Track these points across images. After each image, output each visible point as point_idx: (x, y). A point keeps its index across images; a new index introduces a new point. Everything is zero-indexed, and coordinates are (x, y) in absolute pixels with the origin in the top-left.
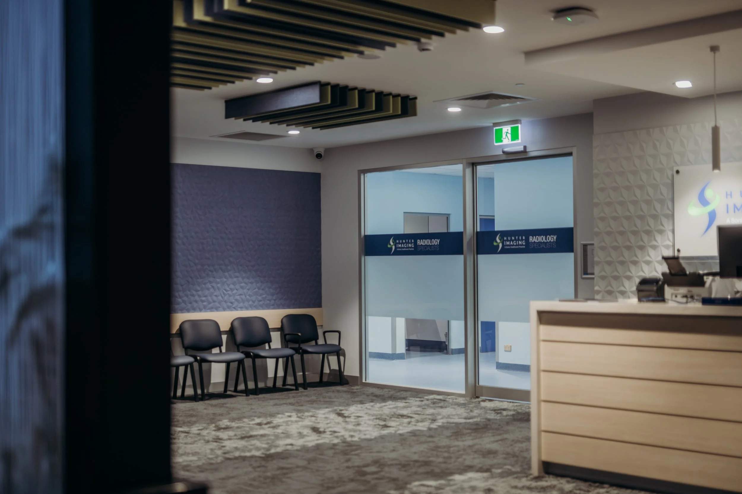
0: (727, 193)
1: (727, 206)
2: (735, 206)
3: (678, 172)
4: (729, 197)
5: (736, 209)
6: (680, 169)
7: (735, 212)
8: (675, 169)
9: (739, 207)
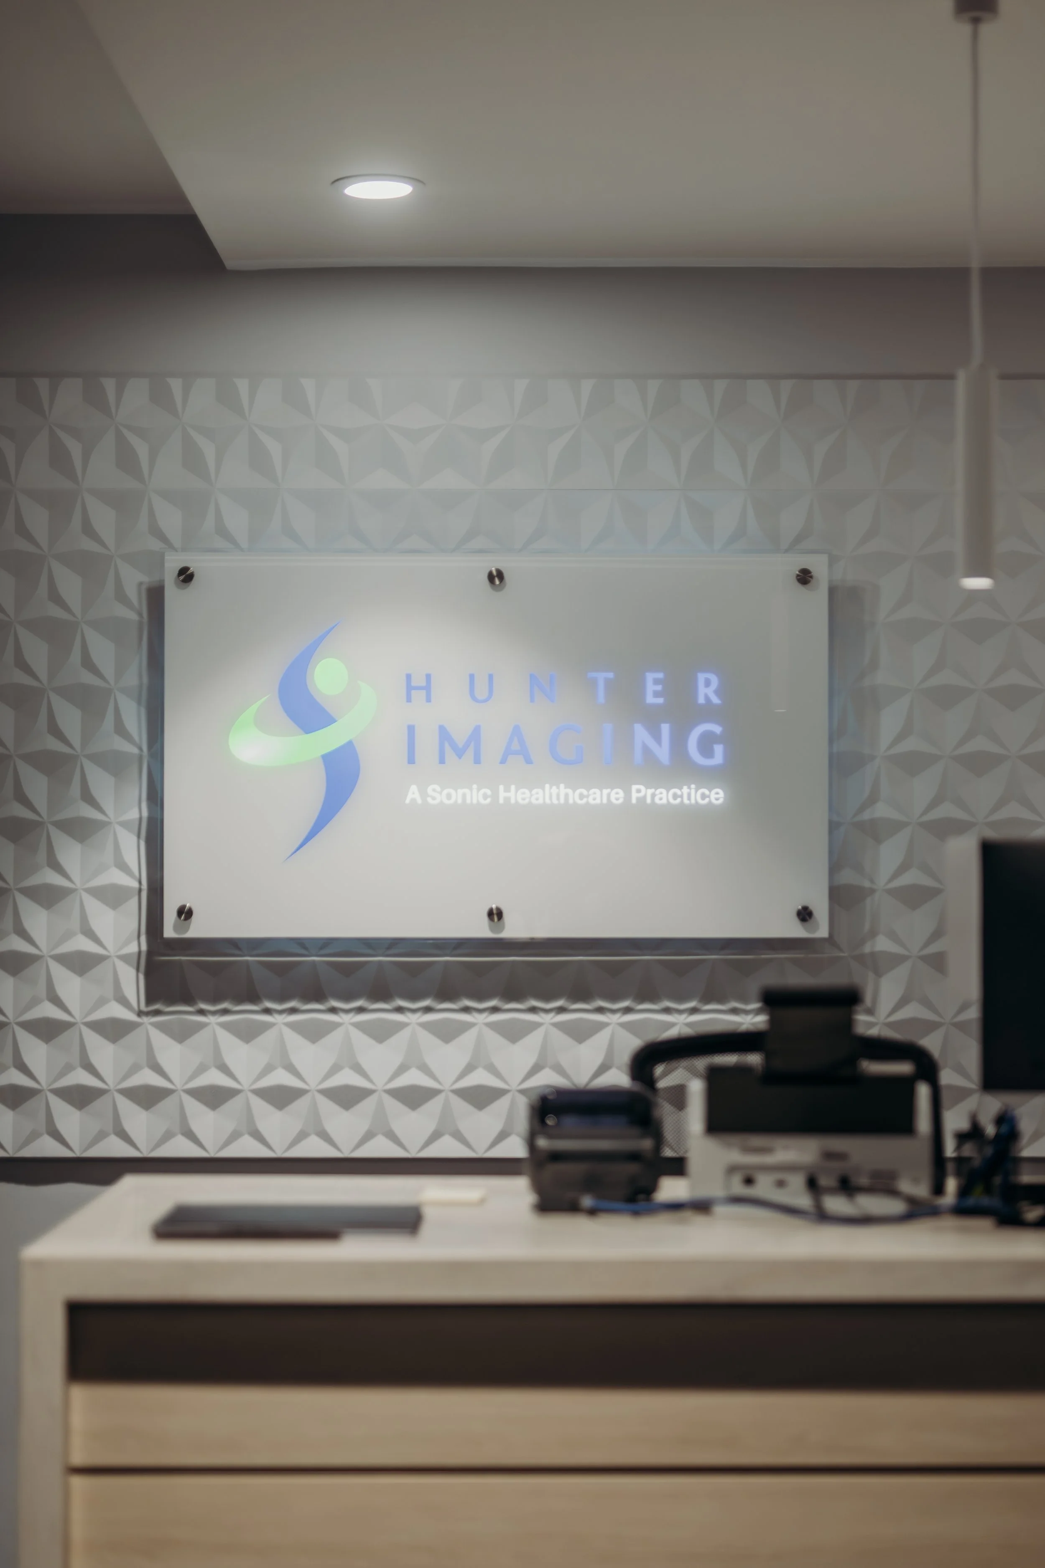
0: (409, 677)
1: (411, 729)
2: (444, 734)
3: (186, 576)
4: (418, 696)
5: (447, 747)
6: (194, 561)
7: (442, 761)
8: (173, 563)
9: (460, 742)
